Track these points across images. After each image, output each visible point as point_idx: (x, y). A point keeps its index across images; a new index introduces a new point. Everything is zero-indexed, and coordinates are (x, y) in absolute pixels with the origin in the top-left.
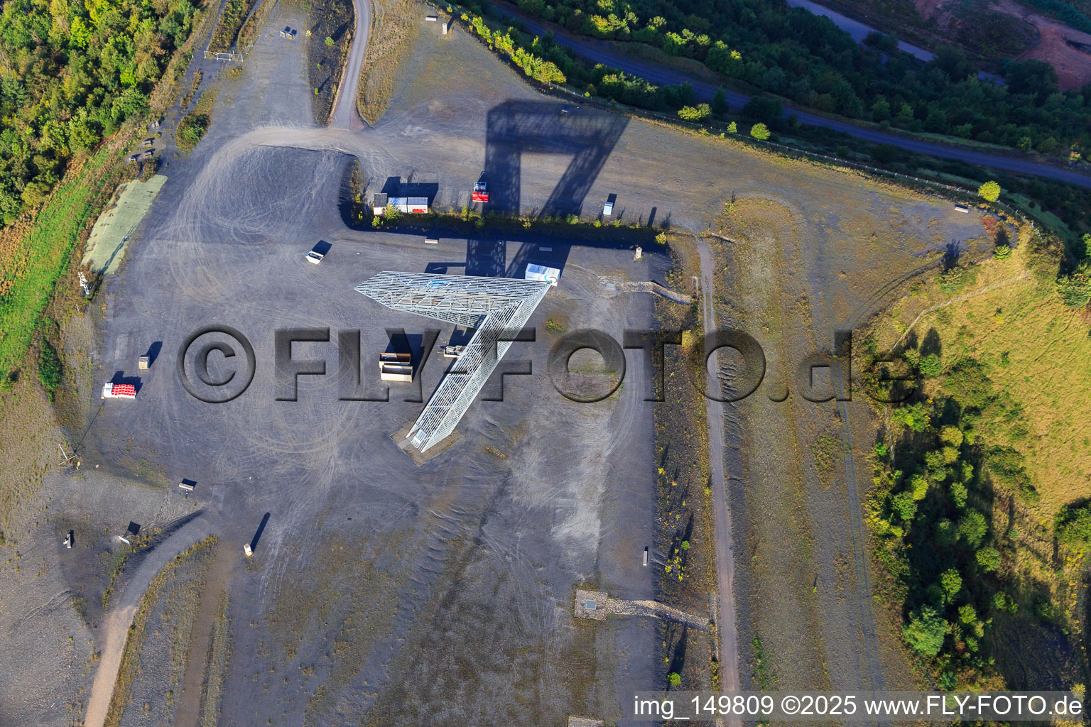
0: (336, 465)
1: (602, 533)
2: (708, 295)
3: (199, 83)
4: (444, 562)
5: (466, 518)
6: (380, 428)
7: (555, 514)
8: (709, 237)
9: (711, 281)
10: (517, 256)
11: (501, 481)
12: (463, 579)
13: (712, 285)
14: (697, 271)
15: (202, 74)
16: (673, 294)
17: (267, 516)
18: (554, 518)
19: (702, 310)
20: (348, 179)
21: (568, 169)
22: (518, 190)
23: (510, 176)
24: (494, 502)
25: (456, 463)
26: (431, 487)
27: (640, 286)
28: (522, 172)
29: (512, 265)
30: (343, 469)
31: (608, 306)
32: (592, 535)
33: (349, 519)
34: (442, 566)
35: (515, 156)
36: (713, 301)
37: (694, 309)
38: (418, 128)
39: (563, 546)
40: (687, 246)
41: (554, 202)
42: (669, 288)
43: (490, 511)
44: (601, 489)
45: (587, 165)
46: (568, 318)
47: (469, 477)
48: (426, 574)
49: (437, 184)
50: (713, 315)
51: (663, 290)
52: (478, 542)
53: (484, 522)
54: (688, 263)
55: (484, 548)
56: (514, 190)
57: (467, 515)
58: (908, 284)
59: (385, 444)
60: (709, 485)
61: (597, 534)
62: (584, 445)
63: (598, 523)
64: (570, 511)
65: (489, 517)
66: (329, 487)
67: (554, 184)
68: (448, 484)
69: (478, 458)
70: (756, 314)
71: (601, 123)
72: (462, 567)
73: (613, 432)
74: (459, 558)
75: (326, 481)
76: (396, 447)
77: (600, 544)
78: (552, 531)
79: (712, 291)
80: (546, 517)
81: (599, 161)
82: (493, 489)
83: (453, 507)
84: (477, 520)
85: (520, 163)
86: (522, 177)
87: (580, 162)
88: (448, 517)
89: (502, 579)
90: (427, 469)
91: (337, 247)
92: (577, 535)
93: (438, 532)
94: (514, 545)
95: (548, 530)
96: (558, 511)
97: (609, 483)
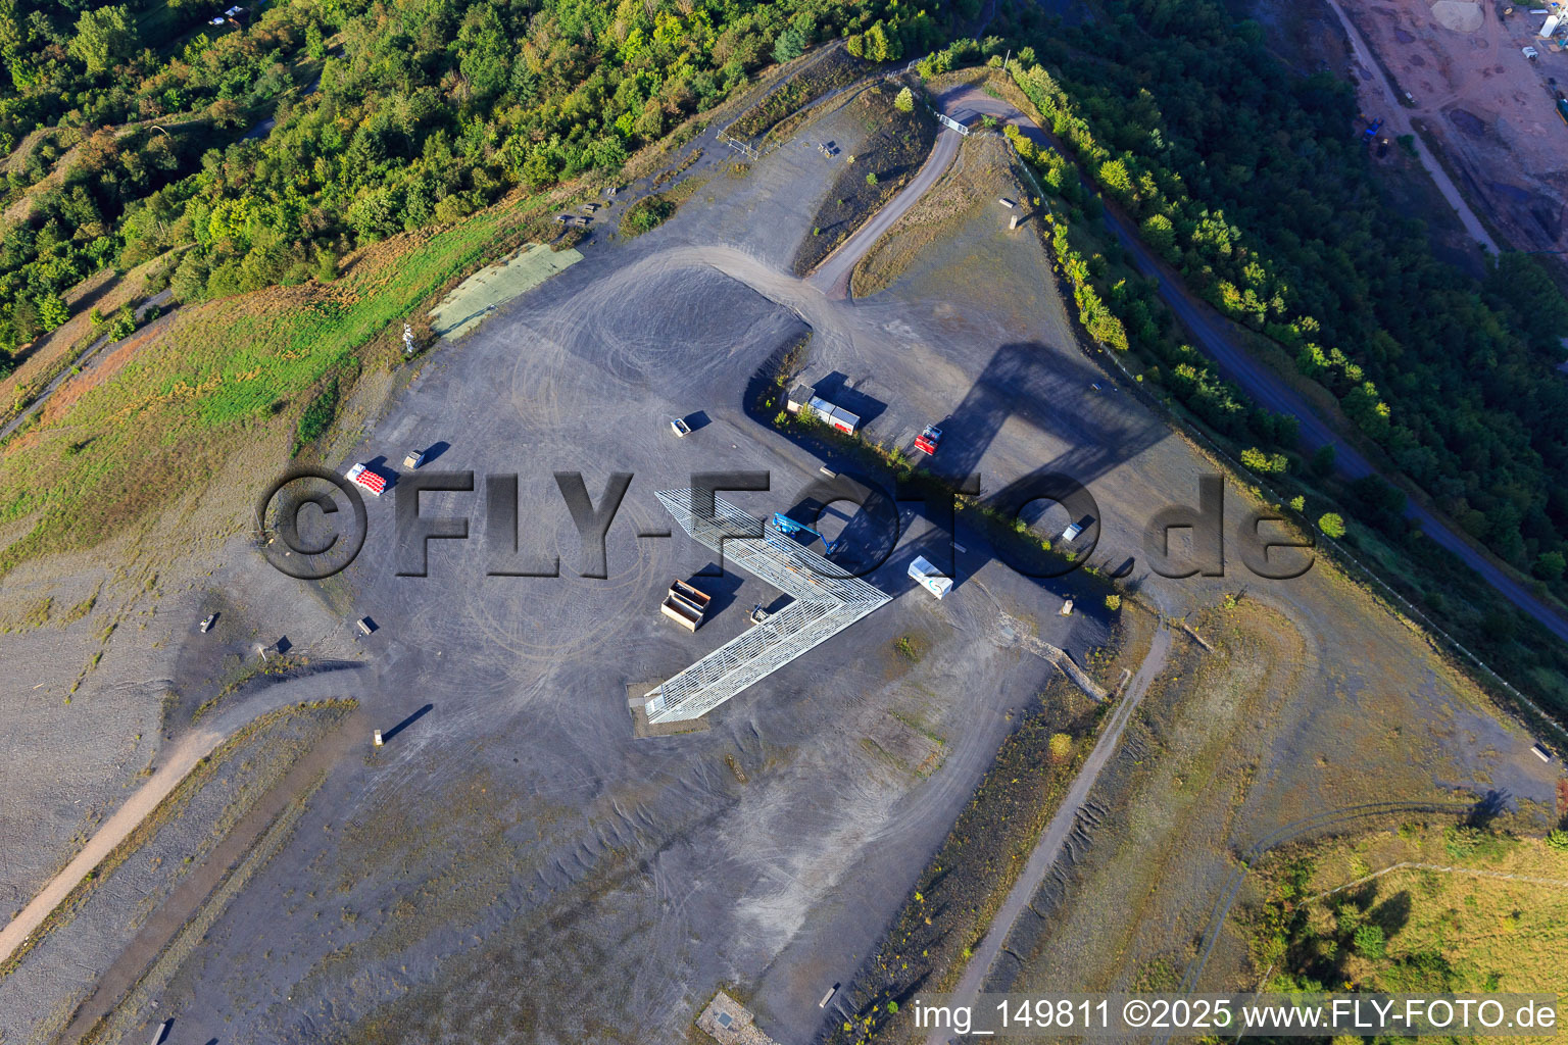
0: (544, 687)
1: (797, 937)
2: (1130, 702)
3: (690, 164)
4: (589, 870)
5: (649, 830)
6: (622, 669)
7: (756, 882)
8: (1178, 629)
9: (1146, 686)
10: (918, 540)
11: (720, 806)
12: (597, 903)
13: (1143, 692)
14: (1137, 665)
15: (702, 154)
16: (1085, 680)
17: (428, 708)
18: (752, 887)
19: (1109, 718)
20: (785, 351)
21: (1056, 460)
22: (978, 458)
23: (978, 436)
24: (694, 828)
25: (681, 758)
26: (632, 771)
27: (1045, 649)
28: (997, 439)
29: (905, 546)
30: (547, 696)
31: (990, 655)
32: (783, 932)
33: (516, 760)
34: (583, 874)
35: (1001, 413)
36: (1132, 711)
37: (1101, 711)
38: (907, 328)
39: (740, 926)
40: (1143, 627)
42: (1083, 669)
43: (684, 838)
44: (832, 881)
45: (1082, 465)
46: (931, 645)
47: (685, 781)
48: (558, 874)
49: (886, 406)
50: (1120, 731)
51: (1074, 668)
52: (644, 867)
53: (667, 846)
54: (1130, 648)
55: (646, 878)
56: (973, 455)
57: (653, 828)
58: (1403, 817)
59: (614, 691)
60: (974, 947)
61: (790, 935)
62: (847, 814)
63: (801, 921)
64: (777, 888)
65: (676, 844)
66: (518, 709)
67: (1026, 470)
68: (656, 779)
69: (710, 766)
70: (1179, 756)
71: (1133, 422)
72: (606, 888)
73: (894, 816)
74: (609, 875)
75: (520, 700)
76: (625, 701)
77: (786, 948)
78: (740, 901)
79: (1139, 699)
80: (745, 880)
81: (1100, 468)
82: (704, 811)
83: (642, 809)
84: (660, 840)
85: (1001, 425)
86: (993, 444)
87: (1075, 457)
88: (628, 817)
89: (642, 929)
90: (642, 747)
91: (717, 428)
92: (765, 923)
93: (605, 830)
94: (683, 895)
95: (736, 897)
96: (762, 880)
97: (845, 879)
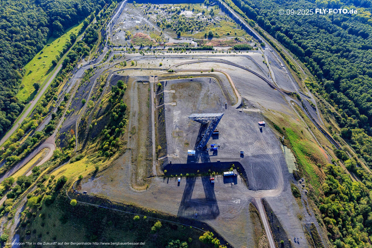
9: (153, 164)
13: (153, 163)
14: (156, 166)
23: (207, 189)
37: (157, 157)
38: (237, 203)
40: (159, 173)
41: (193, 182)
54: (159, 168)
60: (155, 124)
79: (153, 161)
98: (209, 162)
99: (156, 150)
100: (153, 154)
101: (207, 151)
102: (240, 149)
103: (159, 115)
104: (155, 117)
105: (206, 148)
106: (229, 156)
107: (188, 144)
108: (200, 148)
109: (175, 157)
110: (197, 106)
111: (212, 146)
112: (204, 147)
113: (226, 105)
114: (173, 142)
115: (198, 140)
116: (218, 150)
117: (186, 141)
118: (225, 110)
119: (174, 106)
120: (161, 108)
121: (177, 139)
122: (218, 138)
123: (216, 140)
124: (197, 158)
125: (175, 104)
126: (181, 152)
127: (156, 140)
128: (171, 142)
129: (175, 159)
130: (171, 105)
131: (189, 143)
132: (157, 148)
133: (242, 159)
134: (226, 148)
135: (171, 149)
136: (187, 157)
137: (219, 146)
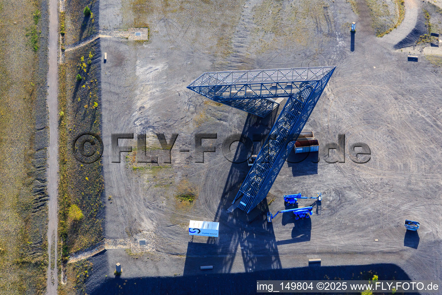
2: (53, 268)
13: (48, 276)
14: (61, 289)
19: (59, 251)
27: (115, 245)
31: (143, 224)
36: (49, 263)
37: (66, 250)
42: (88, 259)
50: (49, 248)
98: (275, 266)
99: (61, 224)
100: (50, 242)
101: (270, 225)
102: (406, 213)
103: (79, 82)
104: (63, 89)
105: (266, 212)
106: (359, 241)
107: (189, 196)
108: (240, 210)
109: (137, 249)
110: (235, 41)
111: (290, 202)
112: (255, 209)
113: (353, 33)
114: (129, 191)
115: (234, 181)
116: (313, 216)
117: (186, 186)
118: (349, 53)
119: (140, 42)
120: (85, 51)
121: (146, 177)
122: (314, 171)
123: (308, 180)
124: (226, 251)
125: (142, 35)
126: (160, 228)
127: (61, 184)
128: (123, 190)
129: (136, 258)
130: (127, 41)
131: (198, 192)
132: (64, 215)
133: (410, 252)
134: (348, 208)
135: (121, 219)
136: (184, 248)
137: (319, 203)
